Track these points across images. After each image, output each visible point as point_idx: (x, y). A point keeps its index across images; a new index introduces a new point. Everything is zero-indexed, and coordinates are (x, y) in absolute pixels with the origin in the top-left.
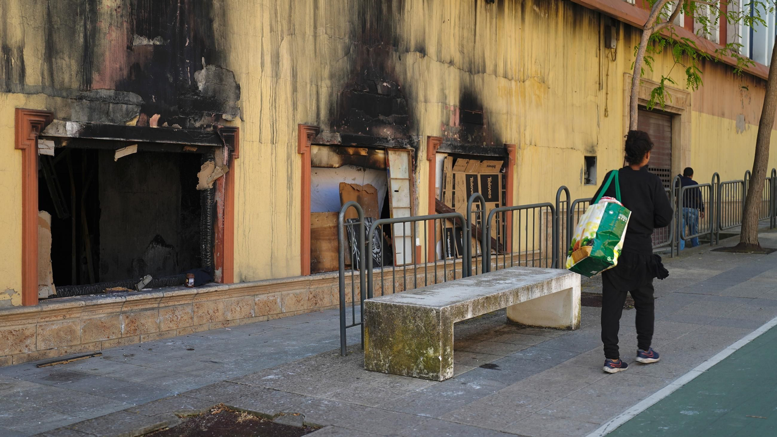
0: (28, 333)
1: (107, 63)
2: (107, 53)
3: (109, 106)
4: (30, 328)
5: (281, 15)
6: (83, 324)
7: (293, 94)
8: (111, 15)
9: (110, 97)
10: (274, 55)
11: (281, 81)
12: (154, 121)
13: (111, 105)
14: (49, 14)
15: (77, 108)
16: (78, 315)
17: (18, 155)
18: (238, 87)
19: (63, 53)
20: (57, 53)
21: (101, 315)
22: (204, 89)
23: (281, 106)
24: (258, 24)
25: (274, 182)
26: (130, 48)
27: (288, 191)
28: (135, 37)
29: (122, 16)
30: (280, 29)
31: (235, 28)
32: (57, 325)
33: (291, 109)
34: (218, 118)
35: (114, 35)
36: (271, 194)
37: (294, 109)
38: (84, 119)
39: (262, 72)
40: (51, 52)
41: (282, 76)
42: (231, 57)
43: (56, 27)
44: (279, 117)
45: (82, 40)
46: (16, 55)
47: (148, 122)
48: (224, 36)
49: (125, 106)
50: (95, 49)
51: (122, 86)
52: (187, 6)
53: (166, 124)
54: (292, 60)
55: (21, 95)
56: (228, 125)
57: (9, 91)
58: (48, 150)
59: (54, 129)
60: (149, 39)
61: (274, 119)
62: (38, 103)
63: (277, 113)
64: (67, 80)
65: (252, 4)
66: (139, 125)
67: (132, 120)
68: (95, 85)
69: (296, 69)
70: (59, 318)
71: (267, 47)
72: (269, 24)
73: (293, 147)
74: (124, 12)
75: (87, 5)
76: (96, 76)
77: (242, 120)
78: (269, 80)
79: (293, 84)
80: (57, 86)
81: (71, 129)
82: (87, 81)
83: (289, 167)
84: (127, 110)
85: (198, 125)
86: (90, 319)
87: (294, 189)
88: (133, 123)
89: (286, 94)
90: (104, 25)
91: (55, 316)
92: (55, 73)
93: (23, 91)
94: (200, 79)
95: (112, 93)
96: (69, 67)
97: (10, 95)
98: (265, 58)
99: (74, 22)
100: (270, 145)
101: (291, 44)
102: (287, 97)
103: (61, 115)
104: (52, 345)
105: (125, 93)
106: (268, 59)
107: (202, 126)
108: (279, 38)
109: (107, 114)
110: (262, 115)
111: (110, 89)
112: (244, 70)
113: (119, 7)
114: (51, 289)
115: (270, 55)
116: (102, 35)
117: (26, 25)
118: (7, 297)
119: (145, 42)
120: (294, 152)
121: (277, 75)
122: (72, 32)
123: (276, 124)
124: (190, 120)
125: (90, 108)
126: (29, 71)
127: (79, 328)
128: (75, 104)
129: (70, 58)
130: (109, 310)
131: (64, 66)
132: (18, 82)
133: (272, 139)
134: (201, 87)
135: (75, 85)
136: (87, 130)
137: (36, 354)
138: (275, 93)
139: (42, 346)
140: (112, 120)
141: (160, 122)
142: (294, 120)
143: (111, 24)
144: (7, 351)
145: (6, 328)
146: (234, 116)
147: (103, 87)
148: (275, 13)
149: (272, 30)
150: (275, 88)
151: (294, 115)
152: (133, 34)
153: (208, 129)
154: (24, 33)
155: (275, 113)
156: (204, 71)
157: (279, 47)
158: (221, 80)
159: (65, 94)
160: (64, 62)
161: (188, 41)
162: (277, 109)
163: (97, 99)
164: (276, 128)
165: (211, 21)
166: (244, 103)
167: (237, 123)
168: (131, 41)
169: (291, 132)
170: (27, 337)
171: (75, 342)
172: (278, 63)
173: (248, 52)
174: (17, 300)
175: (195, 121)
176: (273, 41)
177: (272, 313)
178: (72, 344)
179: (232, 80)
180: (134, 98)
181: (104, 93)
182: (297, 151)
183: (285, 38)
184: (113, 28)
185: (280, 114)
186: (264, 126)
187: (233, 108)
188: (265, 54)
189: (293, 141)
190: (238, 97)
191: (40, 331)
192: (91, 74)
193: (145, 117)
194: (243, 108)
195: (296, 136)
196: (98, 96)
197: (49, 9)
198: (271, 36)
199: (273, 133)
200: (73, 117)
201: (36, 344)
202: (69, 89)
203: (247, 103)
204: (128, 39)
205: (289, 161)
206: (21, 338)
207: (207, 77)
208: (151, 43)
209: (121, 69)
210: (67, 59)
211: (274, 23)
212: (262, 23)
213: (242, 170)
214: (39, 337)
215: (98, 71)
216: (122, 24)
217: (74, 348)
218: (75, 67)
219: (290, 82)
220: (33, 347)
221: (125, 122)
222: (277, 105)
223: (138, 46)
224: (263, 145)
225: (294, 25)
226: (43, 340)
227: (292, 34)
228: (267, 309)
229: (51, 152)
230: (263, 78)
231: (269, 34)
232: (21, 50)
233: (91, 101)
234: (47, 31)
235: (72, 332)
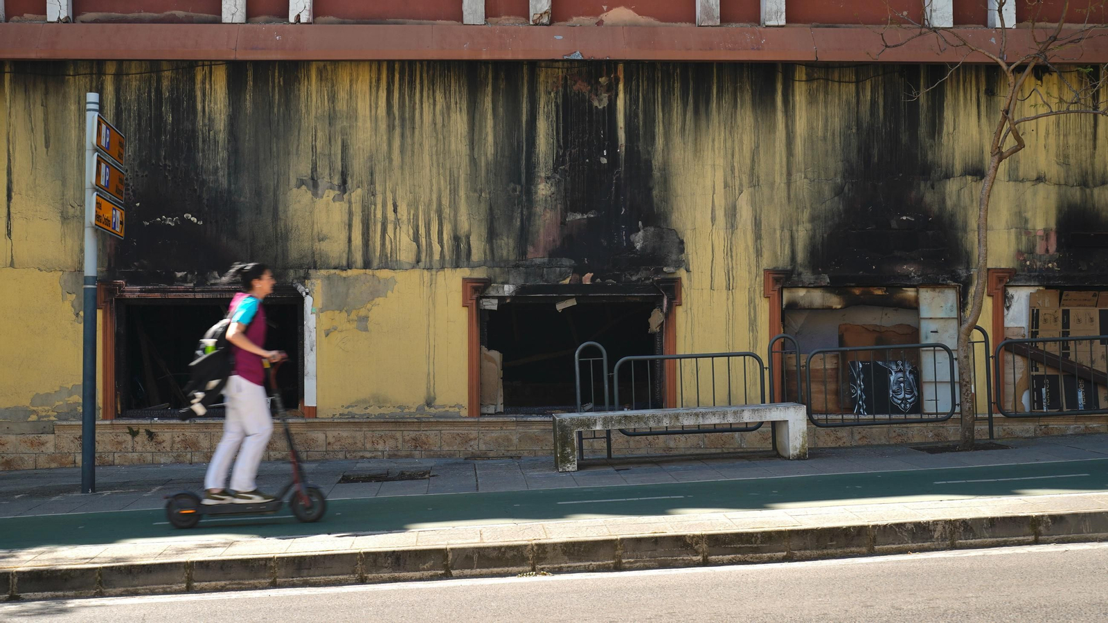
0: (472, 437)
1: (541, 238)
2: (542, 230)
3: (543, 270)
4: (474, 434)
5: (740, 170)
6: (518, 436)
7: (756, 241)
8: (546, 200)
9: (544, 263)
10: (729, 209)
11: (739, 232)
12: (587, 278)
13: (545, 269)
14: (491, 209)
15: (515, 274)
16: (514, 428)
17: (465, 312)
18: (682, 242)
19: (502, 235)
20: (497, 235)
21: (535, 430)
22: (641, 248)
23: (739, 255)
24: (709, 183)
25: (731, 326)
26: (563, 223)
27: (751, 334)
28: (568, 214)
29: (556, 200)
30: (737, 183)
31: (679, 191)
32: (495, 434)
33: (753, 256)
34: (659, 271)
35: (548, 215)
36: (727, 337)
37: (757, 256)
38: (521, 282)
39: (713, 225)
40: (492, 235)
41: (740, 226)
42: (673, 217)
43: (496, 217)
44: (737, 264)
45: (518, 223)
46: (464, 242)
47: (581, 280)
48: (666, 200)
49: (558, 269)
50: (531, 229)
51: (554, 254)
52: (623, 181)
53: (598, 280)
54: (755, 210)
55: (466, 269)
56: (670, 276)
57: (458, 267)
58: (492, 306)
59: (495, 291)
60: (582, 214)
61: (730, 267)
62: (480, 273)
63: (734, 262)
64: (505, 253)
65: (701, 166)
66: (572, 282)
67: (565, 279)
68: (529, 256)
69: (760, 218)
70: (497, 428)
71: (720, 201)
72: (723, 180)
73: (758, 292)
74: (558, 197)
75: (524, 197)
76: (530, 249)
77: (688, 271)
78: (722, 233)
79: (755, 233)
80: (497, 259)
81: (508, 289)
82: (522, 253)
83: (752, 311)
84: (560, 271)
85: (634, 278)
86: (526, 432)
87: (759, 332)
88: (567, 281)
89: (746, 242)
90: (539, 209)
91: (493, 427)
92: (495, 250)
93: (468, 266)
94: (637, 240)
95: (546, 260)
96: (507, 244)
97: (458, 269)
98: (717, 212)
99: (513, 211)
100: (725, 292)
101: (753, 196)
102: (747, 246)
103: (500, 280)
104: (492, 448)
105: (558, 259)
106: (720, 214)
107: (639, 280)
108: (737, 191)
109: (542, 276)
110: (714, 265)
111: (544, 257)
112: (689, 226)
113: (553, 194)
114: (501, 408)
115: (723, 209)
116: (537, 218)
117: (472, 220)
118: (457, 410)
119: (579, 216)
120: (759, 296)
121: (732, 226)
122: (510, 219)
123: (732, 271)
124: (625, 275)
125: (526, 273)
126: (474, 251)
127: (515, 438)
128: (513, 272)
129: (508, 238)
130: (542, 427)
131: (503, 244)
132: (465, 260)
133: (728, 286)
134: (638, 246)
135: (512, 257)
136: (522, 290)
137: (478, 452)
138: (731, 243)
139: (483, 447)
140: (546, 281)
141: (593, 279)
142: (758, 266)
143: (545, 208)
144: (455, 448)
145: (454, 431)
146: (678, 267)
147: (537, 256)
148: (732, 170)
149: (726, 185)
150: (731, 239)
151: (758, 261)
152: (566, 212)
153: (647, 282)
154: (470, 225)
155: (732, 261)
156: (641, 233)
157: (736, 200)
158: (662, 238)
159: (503, 265)
160: (503, 241)
161: (624, 210)
162: (734, 258)
163: (532, 266)
164: (733, 275)
165: (650, 190)
166: (690, 257)
167: (682, 273)
168: (564, 217)
169: (754, 278)
170: (471, 440)
171: (511, 448)
172: (735, 215)
173: (695, 209)
174: (465, 413)
175: (631, 276)
176: (728, 196)
177: (727, 446)
178: (509, 449)
179: (675, 237)
180: (567, 262)
181: (538, 261)
182: (762, 295)
183: (745, 191)
184: (547, 210)
185: (738, 263)
186: (717, 273)
187: (676, 261)
188: (717, 209)
189: (757, 285)
190: (682, 250)
191: (481, 436)
192: (526, 248)
193: (578, 277)
194: (688, 260)
195: (761, 281)
196: (533, 263)
197: (491, 205)
198: (725, 192)
199: (729, 280)
200: (511, 280)
201: (478, 445)
202: (507, 261)
203: (694, 254)
204: (561, 217)
205: (752, 305)
206: (466, 440)
207: (645, 238)
208: (585, 217)
209: (554, 241)
210: (505, 239)
211: (729, 179)
212: (714, 182)
213: (689, 315)
214: (481, 441)
215: (533, 245)
216: (556, 206)
217: (510, 452)
218: (511, 242)
219: (751, 232)
220: (476, 447)
221: (558, 282)
222: (734, 254)
223: (572, 221)
224: (715, 292)
225: (758, 177)
226: (484, 443)
227: (755, 186)
228: (722, 442)
229: (495, 308)
230: (714, 231)
231: (723, 190)
232: (468, 237)
233: (527, 267)
234: (489, 221)
235: (509, 440)
